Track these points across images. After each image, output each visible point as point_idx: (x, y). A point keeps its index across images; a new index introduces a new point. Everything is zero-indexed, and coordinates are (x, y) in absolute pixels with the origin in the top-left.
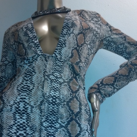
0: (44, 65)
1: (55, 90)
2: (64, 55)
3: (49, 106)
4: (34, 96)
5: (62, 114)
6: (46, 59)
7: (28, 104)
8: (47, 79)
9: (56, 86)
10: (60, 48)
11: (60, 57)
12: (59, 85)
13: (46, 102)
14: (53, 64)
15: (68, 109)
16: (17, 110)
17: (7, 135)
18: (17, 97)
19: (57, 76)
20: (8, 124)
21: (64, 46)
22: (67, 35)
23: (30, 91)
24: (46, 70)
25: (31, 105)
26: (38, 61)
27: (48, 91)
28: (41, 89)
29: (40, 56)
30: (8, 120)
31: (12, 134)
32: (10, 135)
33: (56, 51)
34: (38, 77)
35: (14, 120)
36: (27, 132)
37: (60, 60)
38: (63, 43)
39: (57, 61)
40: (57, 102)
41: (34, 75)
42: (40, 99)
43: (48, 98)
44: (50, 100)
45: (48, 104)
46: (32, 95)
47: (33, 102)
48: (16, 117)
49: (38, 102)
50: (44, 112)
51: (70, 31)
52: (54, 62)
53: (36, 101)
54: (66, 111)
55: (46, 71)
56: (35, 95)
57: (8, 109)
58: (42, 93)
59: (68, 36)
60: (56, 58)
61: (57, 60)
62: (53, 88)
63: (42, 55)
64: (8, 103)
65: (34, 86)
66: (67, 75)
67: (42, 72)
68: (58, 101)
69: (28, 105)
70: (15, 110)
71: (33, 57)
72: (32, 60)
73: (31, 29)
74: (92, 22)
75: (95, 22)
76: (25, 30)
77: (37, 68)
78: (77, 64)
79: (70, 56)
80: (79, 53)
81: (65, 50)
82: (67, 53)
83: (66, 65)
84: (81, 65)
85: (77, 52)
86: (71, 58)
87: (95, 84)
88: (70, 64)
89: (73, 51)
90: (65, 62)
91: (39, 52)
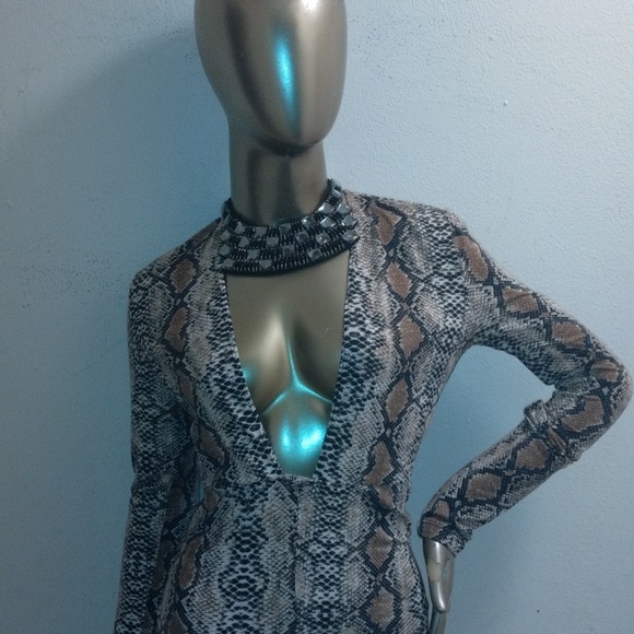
0: (288, 513)
1: (326, 583)
2: (347, 473)
4: (270, 611)
6: (293, 495)
8: (302, 556)
10: (332, 452)
11: (334, 481)
12: (337, 566)
13: (305, 623)
14: (317, 507)
15: (365, 626)
18: (225, 614)
19: (329, 542)
21: (346, 445)
22: (352, 407)
23: (256, 594)
24: (296, 529)
26: (270, 499)
27: (308, 592)
28: (289, 590)
29: (273, 485)
33: (323, 463)
34: (276, 553)
37: (336, 490)
38: (341, 434)
39: (327, 495)
40: (334, 617)
41: (264, 545)
42: (287, 618)
43: (309, 611)
44: (315, 615)
45: (309, 628)
46: (265, 609)
47: (270, 627)
49: (284, 627)
51: (362, 391)
52: (317, 501)
53: (278, 622)
54: (360, 631)
55: (296, 534)
56: (274, 608)
58: (291, 601)
59: (357, 409)
60: (322, 487)
61: (326, 492)
62: (322, 581)
63: (279, 480)
65: (267, 581)
67: (286, 537)
68: (336, 614)
71: (252, 486)
72: (252, 494)
73: (236, 388)
74: (434, 286)
75: (446, 280)
76: (216, 390)
77: (268, 523)
78: (388, 484)
79: (366, 467)
80: (393, 446)
81: (350, 457)
82: (356, 462)
83: (352, 500)
84: (398, 482)
85: (387, 447)
86: (369, 472)
87: (442, 500)
88: (367, 491)
89: (374, 451)
90: (351, 489)
91: (270, 472)
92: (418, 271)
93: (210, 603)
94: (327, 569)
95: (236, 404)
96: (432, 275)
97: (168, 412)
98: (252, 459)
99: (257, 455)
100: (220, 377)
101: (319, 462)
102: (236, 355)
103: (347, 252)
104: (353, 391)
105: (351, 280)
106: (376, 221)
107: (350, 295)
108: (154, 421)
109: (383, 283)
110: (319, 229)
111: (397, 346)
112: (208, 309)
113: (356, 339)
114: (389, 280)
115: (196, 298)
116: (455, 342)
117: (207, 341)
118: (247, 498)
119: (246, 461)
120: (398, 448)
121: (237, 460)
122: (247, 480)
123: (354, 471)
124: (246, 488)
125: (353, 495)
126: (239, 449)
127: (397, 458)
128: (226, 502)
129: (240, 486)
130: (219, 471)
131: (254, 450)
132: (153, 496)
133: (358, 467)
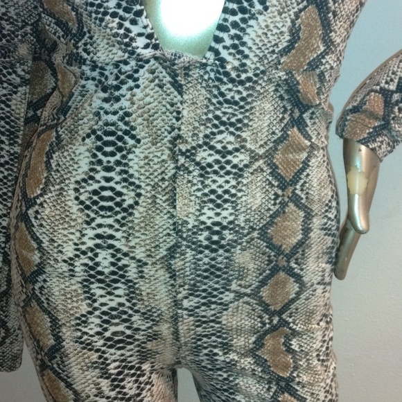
0: (168, 106)
1: (218, 200)
2: (258, 51)
3: (199, 256)
4: (142, 231)
5: (242, 267)
6: (176, 81)
7: (126, 255)
8: (186, 165)
9: (223, 187)
12: (233, 178)
13: (188, 247)
14: (210, 100)
15: (265, 248)
16: (92, 272)
17: (76, 342)
18: (84, 232)
19: (224, 147)
20: (72, 312)
23: (125, 210)
24: (179, 129)
25: (138, 257)
26: (142, 86)
27: (193, 211)
28: (167, 207)
29: (147, 66)
30: (69, 301)
31: (89, 338)
32: (86, 340)
33: (221, 34)
34: (150, 160)
35: (88, 301)
36: (135, 326)
37: (238, 76)
39: (225, 84)
40: (226, 240)
41: (134, 149)
42: (165, 241)
43: (194, 233)
44: (201, 238)
45: (193, 253)
46: (137, 228)
47: (143, 249)
48: (92, 291)
49: (161, 250)
50: (182, 276)
52: (211, 92)
53: (153, 245)
54: (258, 254)
55: (179, 137)
56: (148, 228)
57: (60, 271)
58: (171, 221)
60: (218, 72)
61: (225, 79)
62: (212, 197)
63: (156, 58)
64: (56, 250)
65: (139, 195)
66: (267, 129)
67: (166, 140)
68: (230, 237)
69: (127, 258)
70: (85, 274)
72: (117, 78)
77: (140, 120)
78: (313, 70)
79: (285, 44)
80: (328, 13)
81: (263, 27)
82: (272, 35)
83: (262, 91)
84: (328, 66)
85: (320, 15)
86: (289, 51)
87: (376, 91)
88: (283, 79)
89: (299, 20)
90: (261, 76)
91: (142, 46)
93: (65, 217)
94: (219, 182)
98: (115, 25)
99: (122, 18)
101: (217, 33)
118: (110, 83)
119: (106, 26)
120: (334, 17)
121: (93, 25)
122: (108, 56)
123: (268, 49)
124: (108, 68)
125: (264, 84)
126: (95, 8)
127: (331, 32)
128: (84, 86)
129: (100, 65)
130: (70, 41)
131: (117, 10)
132: (11, 70)
133: (273, 43)
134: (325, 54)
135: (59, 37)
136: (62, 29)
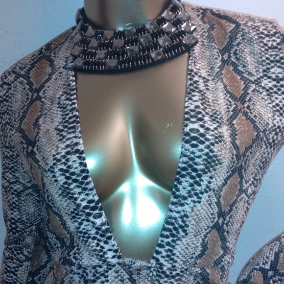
6: (132, 278)
10: (169, 240)
11: (170, 266)
21: (182, 233)
29: (113, 269)
33: (160, 250)
38: (178, 224)
39: (163, 278)
51: (200, 185)
52: (154, 283)
59: (194, 202)
61: (163, 276)
63: (119, 264)
71: (94, 267)
72: (94, 275)
73: (80, 178)
74: (264, 88)
75: (274, 83)
76: (62, 179)
78: (217, 265)
79: (199, 253)
80: (224, 232)
81: (185, 244)
82: (191, 248)
83: (186, 281)
84: (226, 262)
85: (219, 234)
86: (202, 256)
87: (257, 270)
88: (199, 272)
89: (207, 238)
90: (185, 272)
91: (111, 257)
92: (250, 74)
95: (80, 193)
96: (262, 77)
97: (29, 188)
98: (94, 244)
99: (99, 240)
100: (65, 168)
101: (157, 248)
102: (81, 147)
103: (187, 55)
104: (191, 185)
105: (191, 79)
106: (212, 28)
107: (189, 93)
108: (19, 195)
109: (219, 83)
110: (161, 32)
111: (233, 143)
112: (59, 103)
113: (195, 135)
114: (225, 80)
115: (50, 93)
116: (279, 138)
117: (56, 132)
118: (89, 278)
119: (89, 245)
120: (228, 234)
121: (80, 243)
122: (89, 262)
123: (189, 256)
124: (88, 268)
125: (187, 277)
126: (82, 234)
127: (226, 242)
128: (72, 278)
129: (83, 267)
130: (65, 251)
131: (96, 236)
132: (19, 252)
133: (192, 252)
134: (224, 255)
135: (58, 247)
136: (60, 242)
